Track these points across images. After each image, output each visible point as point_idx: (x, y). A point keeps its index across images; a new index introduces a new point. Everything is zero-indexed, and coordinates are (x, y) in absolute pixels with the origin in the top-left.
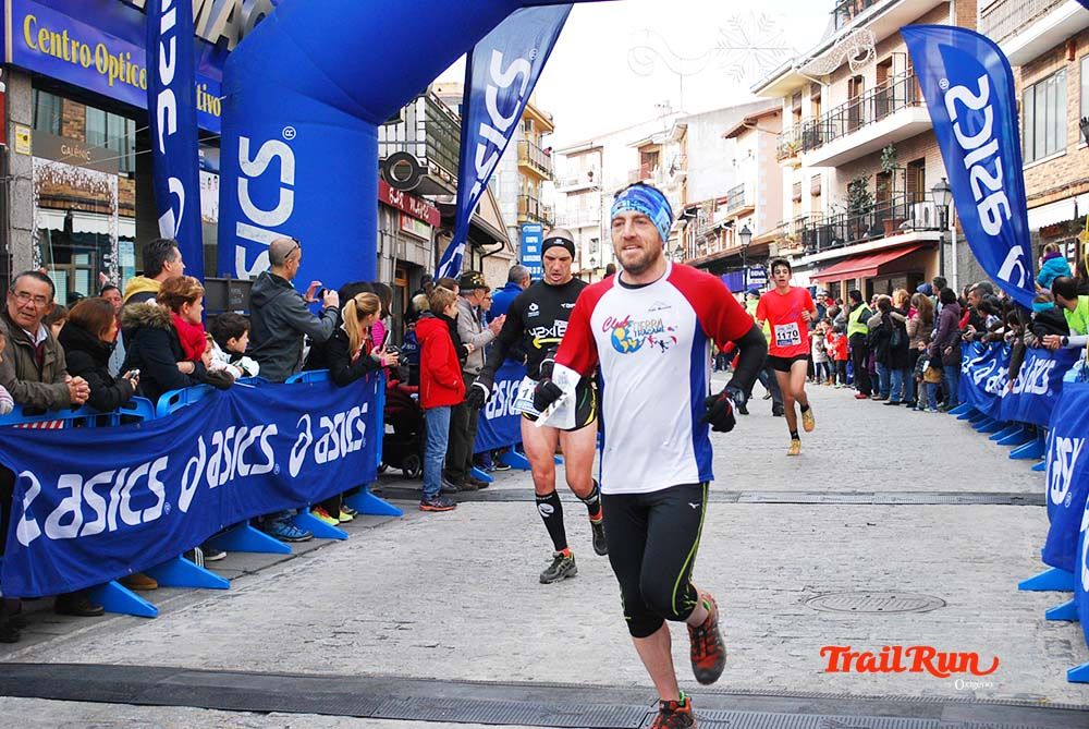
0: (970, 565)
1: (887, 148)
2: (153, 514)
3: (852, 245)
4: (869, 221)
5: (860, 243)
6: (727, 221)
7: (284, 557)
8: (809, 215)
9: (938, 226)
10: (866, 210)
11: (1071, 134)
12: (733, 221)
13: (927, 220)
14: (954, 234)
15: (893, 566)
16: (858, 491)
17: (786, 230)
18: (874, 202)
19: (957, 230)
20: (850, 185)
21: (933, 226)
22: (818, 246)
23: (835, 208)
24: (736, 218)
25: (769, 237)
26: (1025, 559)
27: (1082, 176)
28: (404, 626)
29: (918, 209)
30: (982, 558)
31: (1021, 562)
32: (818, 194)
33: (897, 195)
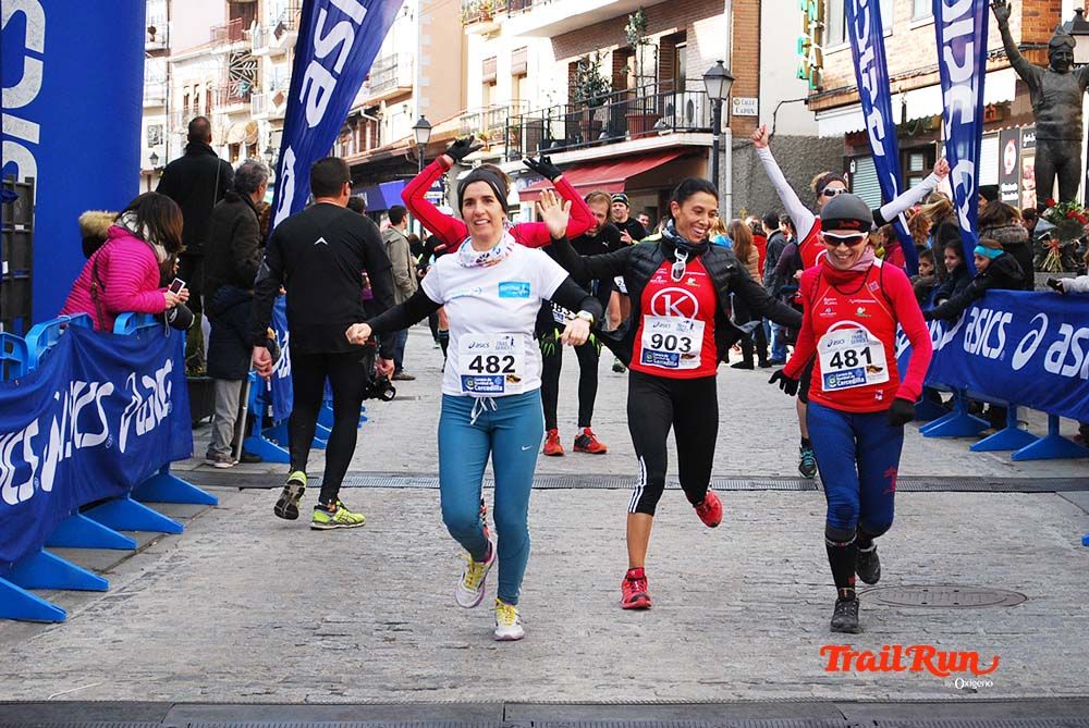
0: (1008, 556)
1: (634, 14)
2: (27, 491)
3: (578, 148)
4: (603, 115)
5: (592, 146)
6: (368, 107)
7: (127, 553)
8: (510, 103)
9: (707, 125)
10: (600, 102)
11: (900, 8)
12: (378, 108)
13: (690, 118)
14: (729, 138)
15: (921, 558)
16: (781, 474)
17: (471, 124)
18: (610, 89)
19: (734, 134)
20: (573, 66)
21: (700, 126)
22: (524, 151)
23: (552, 94)
24: (383, 103)
25: (448, 133)
26: (1070, 551)
27: (915, 66)
28: (397, 626)
29: (680, 101)
30: (1017, 548)
31: (1068, 554)
32: (522, 75)
33: (647, 80)
